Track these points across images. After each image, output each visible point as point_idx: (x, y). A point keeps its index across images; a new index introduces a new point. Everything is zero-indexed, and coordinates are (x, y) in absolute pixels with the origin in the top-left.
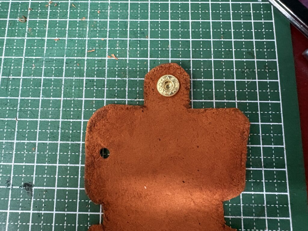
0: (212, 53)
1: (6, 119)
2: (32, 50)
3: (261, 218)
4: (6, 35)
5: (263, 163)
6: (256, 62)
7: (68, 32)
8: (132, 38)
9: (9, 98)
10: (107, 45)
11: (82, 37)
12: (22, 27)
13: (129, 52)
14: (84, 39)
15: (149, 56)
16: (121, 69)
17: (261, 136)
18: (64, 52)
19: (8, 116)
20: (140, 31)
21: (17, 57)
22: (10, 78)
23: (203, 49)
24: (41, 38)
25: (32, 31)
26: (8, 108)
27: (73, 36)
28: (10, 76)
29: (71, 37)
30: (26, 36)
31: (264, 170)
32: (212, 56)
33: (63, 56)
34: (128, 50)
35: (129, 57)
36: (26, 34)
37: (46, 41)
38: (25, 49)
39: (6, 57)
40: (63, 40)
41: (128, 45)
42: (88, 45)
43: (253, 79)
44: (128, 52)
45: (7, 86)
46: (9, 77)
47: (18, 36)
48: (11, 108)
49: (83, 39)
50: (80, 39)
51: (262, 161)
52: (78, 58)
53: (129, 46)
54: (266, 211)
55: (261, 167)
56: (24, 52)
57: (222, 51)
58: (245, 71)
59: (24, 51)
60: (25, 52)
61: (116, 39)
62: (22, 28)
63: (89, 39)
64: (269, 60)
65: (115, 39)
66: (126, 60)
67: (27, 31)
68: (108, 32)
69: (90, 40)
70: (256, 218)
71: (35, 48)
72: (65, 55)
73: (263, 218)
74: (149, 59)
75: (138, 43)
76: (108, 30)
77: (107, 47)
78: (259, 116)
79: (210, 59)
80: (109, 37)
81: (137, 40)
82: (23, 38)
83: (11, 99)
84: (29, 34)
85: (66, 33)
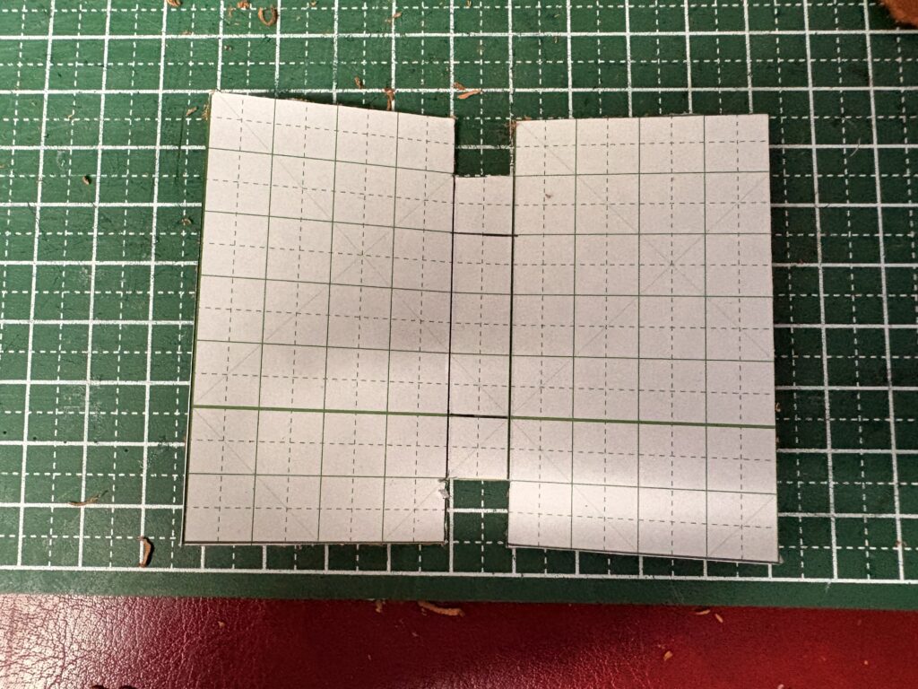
0: (749, 71)
3: (884, 516)
5: (889, 372)
6: (872, 94)
8: (520, 31)
10: (452, 52)
11: (378, 32)
12: (206, 6)
13: (513, 72)
14: (386, 35)
15: (570, 83)
16: (493, 120)
18: (331, 75)
19: (186, 255)
20: (543, 9)
21: (199, 92)
22: (184, 151)
23: (722, 61)
24: (263, 36)
26: (184, 234)
27: (353, 29)
28: (185, 144)
29: (347, 32)
30: (221, 30)
31: (894, 392)
32: (749, 79)
33: (330, 87)
34: (511, 66)
35: (515, 86)
36: (221, 23)
37: (278, 42)
38: (219, 68)
39: (170, 91)
40: (326, 39)
41: (511, 52)
42: (396, 52)
43: (863, 143)
44: (510, 71)
45: (177, 174)
46: (183, 147)
47: (198, 30)
48: (193, 234)
49: (381, 36)
50: (375, 35)
51: (889, 366)
52: (370, 91)
53: (514, 55)
55: (885, 382)
56: (219, 77)
57: (776, 65)
58: (840, 120)
59: (219, 74)
60: (222, 76)
61: (477, 35)
62: (209, 9)
63: (398, 35)
65: (472, 34)
66: (507, 94)
67: (222, 16)
68: (452, 17)
69: (403, 39)
70: (870, 516)
71: (249, 63)
72: (335, 84)
73: (890, 516)
74: (570, 90)
75: (539, 47)
76: (452, 11)
77: (452, 58)
78: (882, 244)
79: (743, 89)
80: (456, 31)
81: (535, 38)
82: (214, 36)
83: (191, 208)
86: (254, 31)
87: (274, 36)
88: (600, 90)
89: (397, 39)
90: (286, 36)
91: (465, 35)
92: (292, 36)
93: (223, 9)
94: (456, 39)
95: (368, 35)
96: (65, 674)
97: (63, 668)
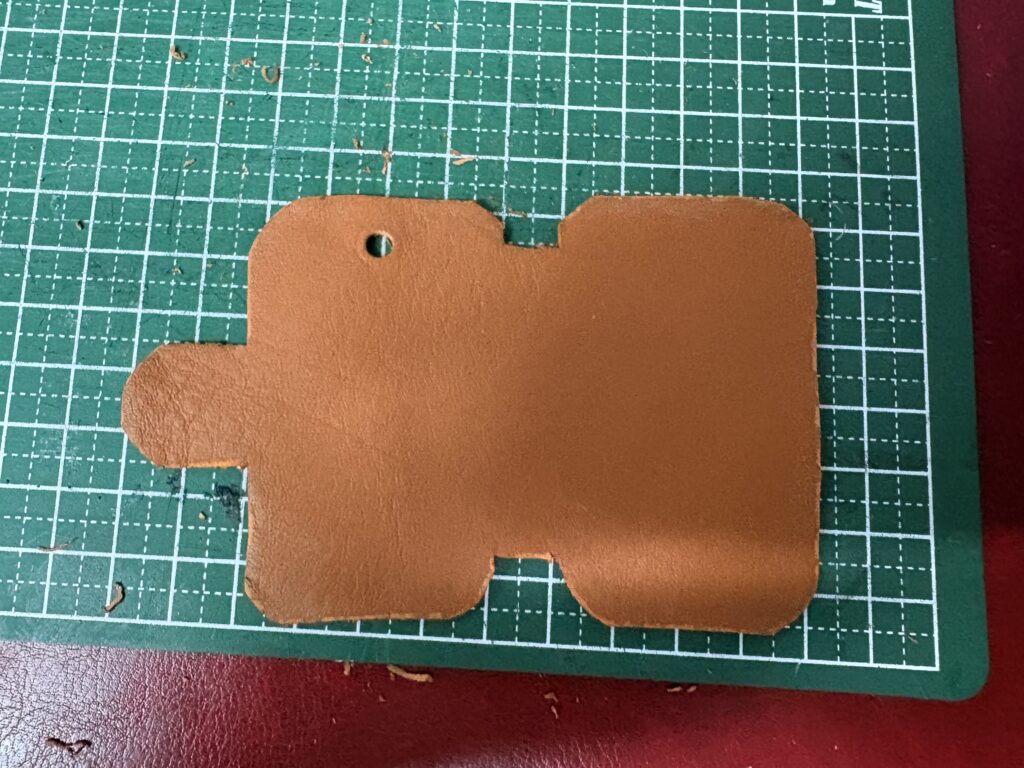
0: (740, 152)
1: (169, 313)
2: (239, 126)
3: (856, 598)
4: (167, 81)
5: (866, 454)
6: (859, 181)
7: (342, 80)
8: (519, 102)
9: (176, 254)
10: (450, 119)
11: (378, 95)
12: (211, 61)
13: (510, 141)
14: (387, 99)
15: (565, 154)
16: (487, 187)
17: (865, 382)
18: (329, 134)
19: (173, 304)
20: (542, 82)
21: (198, 144)
22: (179, 201)
23: (715, 141)
24: (264, 93)
25: (240, 73)
26: (173, 283)
27: (355, 91)
28: (180, 195)
29: (348, 94)
30: (224, 85)
31: (870, 474)
32: (740, 159)
33: (327, 145)
34: (508, 134)
35: (510, 155)
36: (224, 79)
37: (279, 100)
38: (219, 121)
39: (169, 142)
40: (328, 99)
41: (508, 121)
42: (396, 115)
43: (848, 228)
44: (507, 140)
45: (170, 224)
46: (178, 198)
47: (201, 84)
48: (182, 283)
49: (381, 99)
50: (375, 98)
51: (866, 448)
52: (367, 152)
53: (511, 124)
54: (869, 581)
55: (862, 465)
56: (218, 131)
57: (767, 147)
58: (827, 205)
59: (219, 127)
60: (222, 130)
61: (476, 103)
62: (213, 64)
63: (398, 99)
64: (895, 177)
65: (471, 102)
66: (501, 163)
67: (225, 71)
68: (452, 85)
69: (402, 103)
70: (842, 597)
71: (249, 119)
72: (333, 144)
73: (862, 598)
74: (565, 162)
75: (536, 118)
76: (452, 79)
77: (450, 124)
78: (863, 327)
79: (734, 169)
80: (455, 98)
81: (534, 109)
82: (216, 91)
83: (181, 258)
84: (230, 80)
85: (335, 81)
86: (256, 88)
87: (275, 94)
88: (594, 163)
89: (397, 103)
90: (288, 94)
91: (464, 102)
92: (294, 95)
93: (226, 65)
94: (456, 107)
95: (369, 98)
96: (22, 725)
97: (20, 719)
